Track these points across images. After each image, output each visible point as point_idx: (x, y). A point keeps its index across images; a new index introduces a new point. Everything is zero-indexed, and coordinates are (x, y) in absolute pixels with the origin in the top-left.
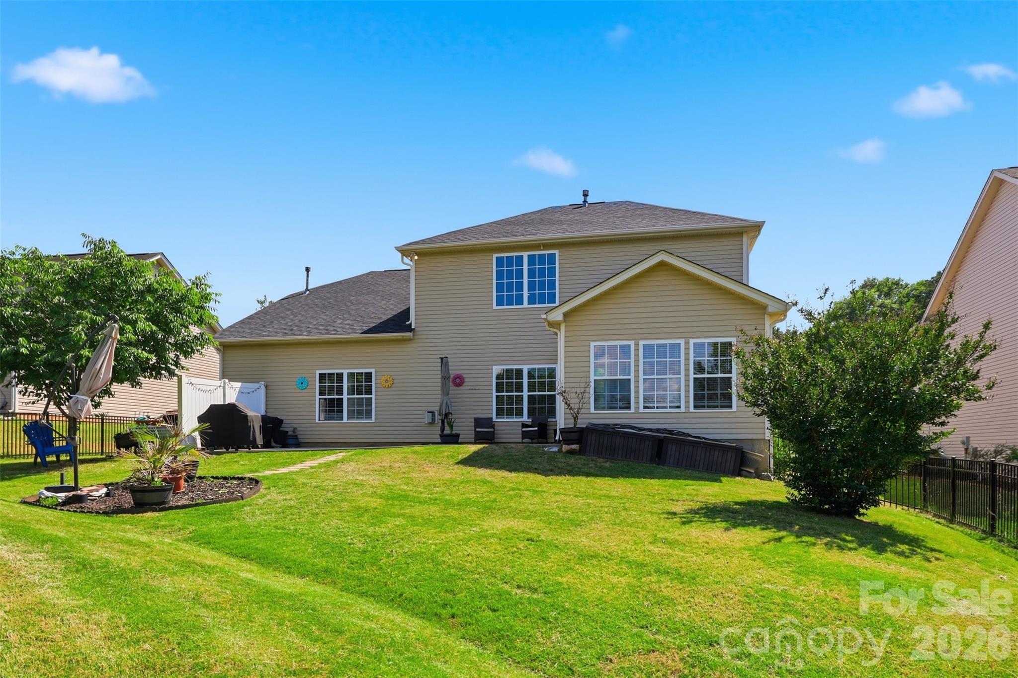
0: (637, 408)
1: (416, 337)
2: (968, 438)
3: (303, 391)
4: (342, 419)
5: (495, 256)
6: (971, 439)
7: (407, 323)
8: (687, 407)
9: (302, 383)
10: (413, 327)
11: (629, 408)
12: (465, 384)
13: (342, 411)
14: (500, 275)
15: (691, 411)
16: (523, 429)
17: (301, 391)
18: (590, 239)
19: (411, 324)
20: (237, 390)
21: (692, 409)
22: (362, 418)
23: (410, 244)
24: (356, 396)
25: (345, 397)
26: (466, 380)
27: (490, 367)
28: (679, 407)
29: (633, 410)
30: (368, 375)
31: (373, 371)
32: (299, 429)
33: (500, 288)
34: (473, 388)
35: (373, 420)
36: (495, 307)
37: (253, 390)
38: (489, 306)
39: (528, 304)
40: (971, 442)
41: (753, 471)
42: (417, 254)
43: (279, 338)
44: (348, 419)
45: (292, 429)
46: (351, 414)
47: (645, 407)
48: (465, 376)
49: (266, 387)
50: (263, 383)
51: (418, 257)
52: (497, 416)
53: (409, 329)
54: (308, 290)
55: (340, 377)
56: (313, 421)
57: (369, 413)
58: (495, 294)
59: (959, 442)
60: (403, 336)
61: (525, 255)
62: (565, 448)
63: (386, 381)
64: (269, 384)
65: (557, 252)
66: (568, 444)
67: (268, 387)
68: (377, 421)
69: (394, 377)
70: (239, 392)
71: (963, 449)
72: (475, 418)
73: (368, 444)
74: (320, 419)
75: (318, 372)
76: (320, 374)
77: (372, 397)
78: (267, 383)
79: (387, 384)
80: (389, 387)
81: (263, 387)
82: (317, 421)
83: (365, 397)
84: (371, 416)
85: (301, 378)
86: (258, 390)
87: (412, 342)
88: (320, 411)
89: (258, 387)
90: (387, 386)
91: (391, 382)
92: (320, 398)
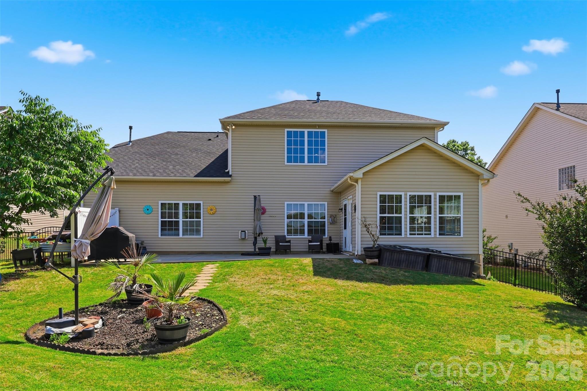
0: (406, 235)
1: (232, 181)
2: (512, 244)
3: (149, 215)
4: (178, 235)
5: (286, 130)
6: (513, 244)
7: (226, 171)
8: (435, 234)
9: (148, 210)
10: (230, 173)
11: (401, 234)
12: (267, 213)
13: (178, 230)
14: (289, 143)
15: (437, 237)
16: (310, 244)
17: (147, 215)
18: (351, 124)
19: (228, 172)
21: (438, 236)
22: (193, 235)
23: (229, 118)
24: (188, 220)
25: (181, 219)
26: (267, 210)
27: (284, 202)
28: (430, 234)
29: (403, 236)
30: (198, 205)
31: (201, 202)
32: (145, 242)
33: (289, 151)
34: (272, 215)
35: (202, 236)
36: (286, 163)
37: (112, 214)
38: (283, 163)
39: (308, 163)
40: (513, 246)
41: (476, 274)
42: (234, 125)
43: (131, 177)
44: (183, 235)
45: (140, 242)
46: (185, 232)
47: (410, 234)
48: (266, 207)
49: (120, 211)
50: (118, 209)
51: (235, 127)
52: (287, 234)
53: (228, 175)
54: (131, 142)
55: (177, 205)
56: (157, 237)
57: (198, 232)
58: (286, 155)
59: (507, 246)
60: (225, 180)
61: (306, 131)
62: (368, 261)
63: (211, 210)
64: (121, 209)
65: (326, 130)
66: (371, 259)
67: (121, 212)
68: (205, 237)
69: (217, 207)
71: (509, 250)
72: (275, 236)
73: (198, 253)
74: (161, 235)
75: (160, 202)
76: (162, 204)
77: (200, 221)
78: (120, 209)
79: (212, 212)
80: (213, 214)
81: (118, 212)
82: (160, 236)
83: (196, 221)
84: (200, 234)
85: (147, 206)
86: (115, 214)
87: (229, 184)
88: (162, 230)
89: (115, 212)
90: (212, 213)
91: (215, 211)
92: (161, 221)
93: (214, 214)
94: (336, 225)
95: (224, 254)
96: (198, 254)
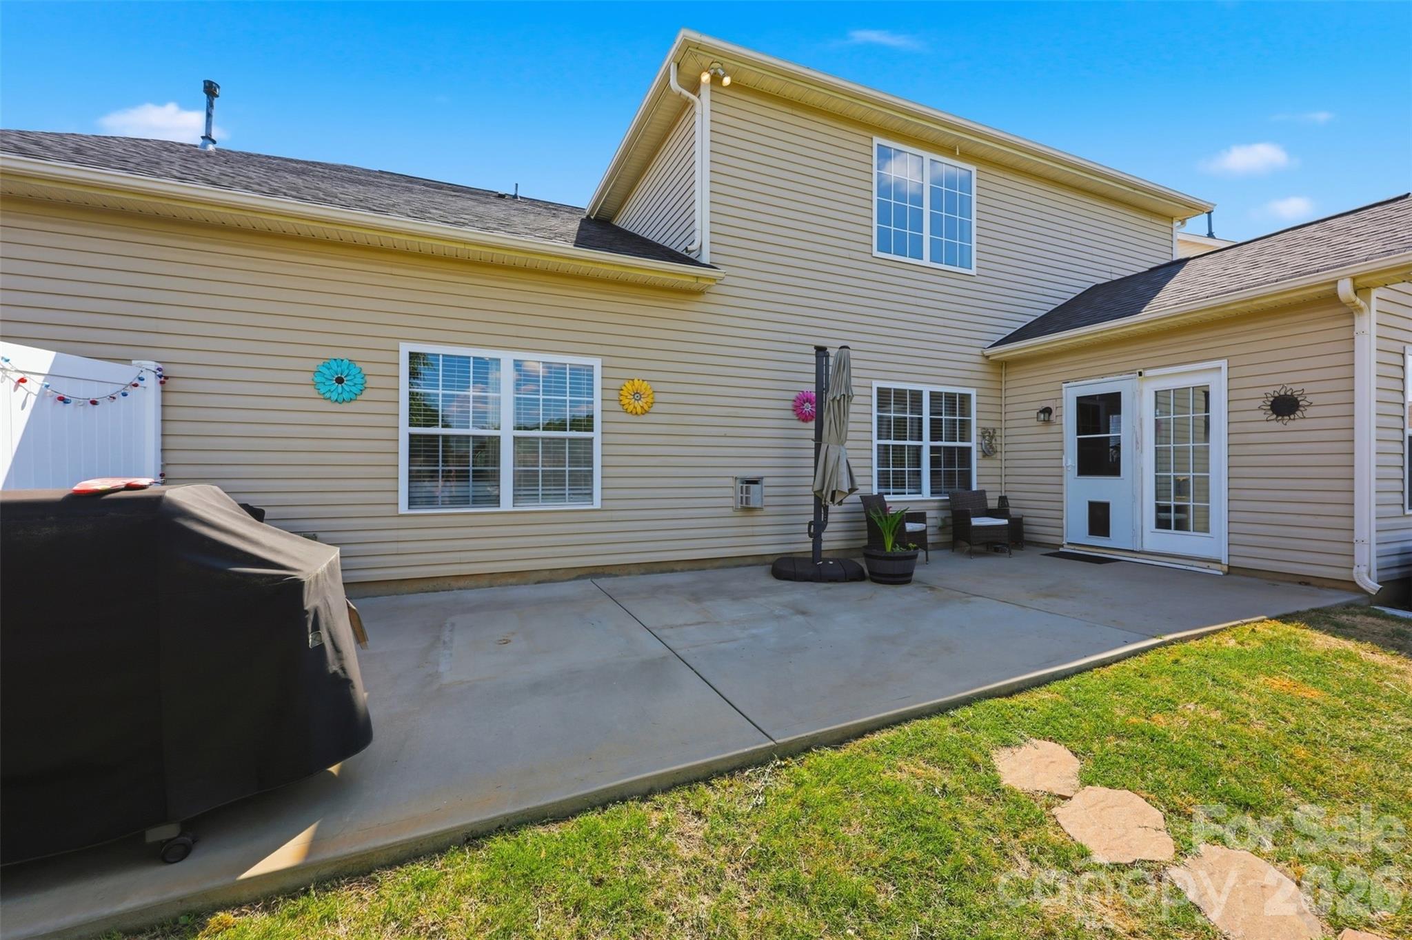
1: (713, 288)
3: (343, 406)
4: (496, 500)
5: (876, 141)
9: (341, 381)
10: (704, 260)
13: (495, 474)
17: (337, 407)
20: (35, 385)
22: (561, 499)
24: (540, 433)
25: (507, 432)
27: (869, 381)
31: (596, 363)
35: (597, 503)
36: (876, 253)
37: (110, 390)
38: (866, 248)
39: (931, 261)
44: (516, 498)
46: (525, 483)
49: (164, 379)
50: (147, 365)
52: (878, 488)
56: (399, 510)
57: (582, 482)
58: (875, 224)
61: (927, 158)
63: (637, 395)
64: (170, 370)
65: (973, 169)
67: (173, 384)
68: (609, 504)
69: (656, 386)
70: (41, 396)
73: (580, 573)
74: (412, 502)
75: (405, 348)
76: (413, 356)
77: (591, 440)
78: (167, 368)
79: (639, 405)
80: (645, 412)
81: (151, 382)
82: (403, 508)
83: (571, 439)
84: (591, 494)
85: (334, 365)
86: (133, 392)
87: (702, 298)
88: (413, 477)
89: (131, 378)
90: (639, 410)
91: (650, 400)
92: (411, 436)
93: (647, 412)
94: (993, 459)
95: (682, 571)
96: (578, 578)
